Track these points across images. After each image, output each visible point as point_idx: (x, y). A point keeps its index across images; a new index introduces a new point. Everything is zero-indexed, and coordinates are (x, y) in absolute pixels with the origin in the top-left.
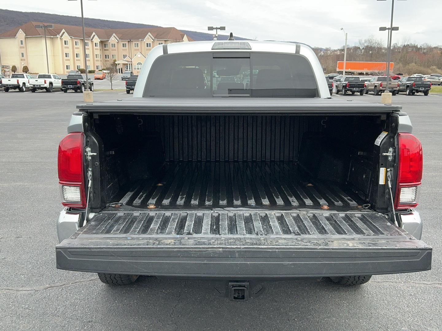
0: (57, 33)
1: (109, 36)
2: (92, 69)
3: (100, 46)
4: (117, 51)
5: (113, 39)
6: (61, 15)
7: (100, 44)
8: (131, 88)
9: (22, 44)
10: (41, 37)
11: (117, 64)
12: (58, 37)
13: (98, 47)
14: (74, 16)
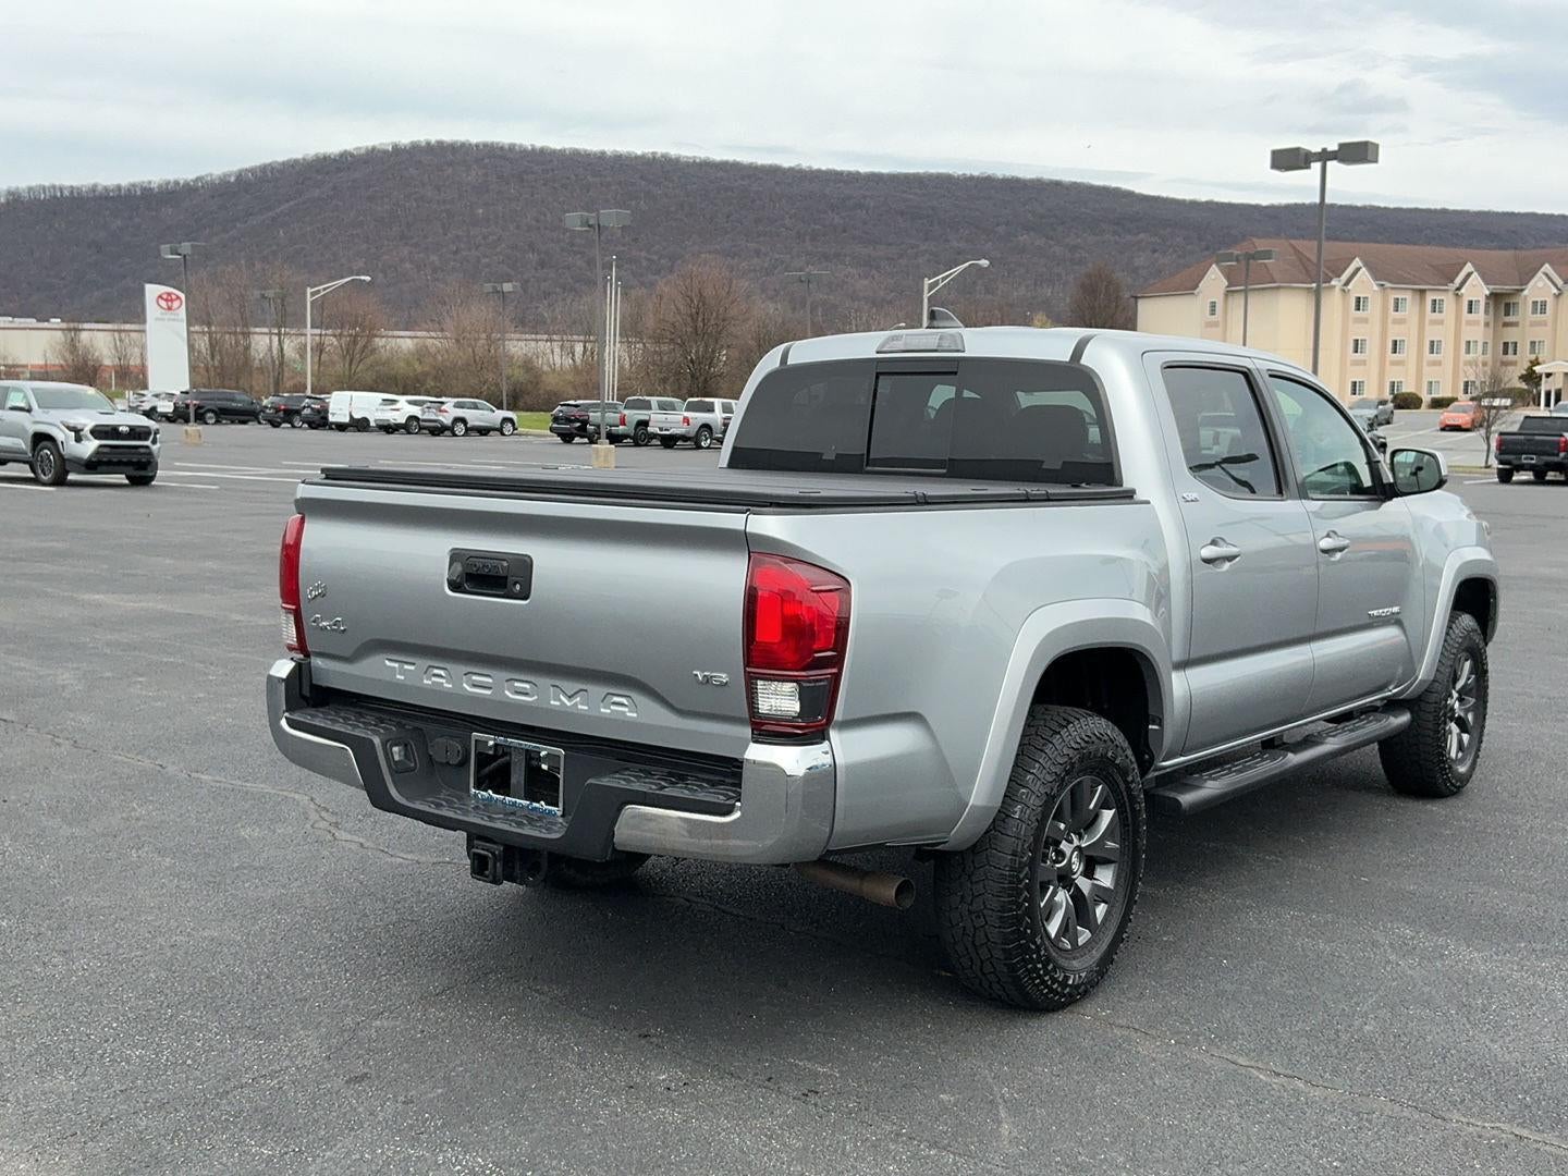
0: (1333, 272)
1: (1526, 276)
2: (1444, 392)
3: (1486, 312)
4: (1549, 328)
5: (1540, 285)
6: (1392, 206)
7: (1487, 304)
8: (1516, 462)
9: (1213, 312)
10: (1278, 288)
11: (1540, 377)
12: (1334, 287)
13: (1480, 315)
14: (1439, 207)
